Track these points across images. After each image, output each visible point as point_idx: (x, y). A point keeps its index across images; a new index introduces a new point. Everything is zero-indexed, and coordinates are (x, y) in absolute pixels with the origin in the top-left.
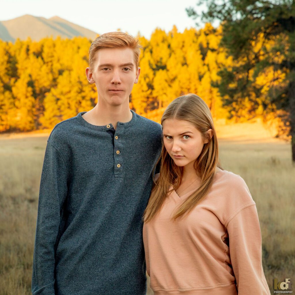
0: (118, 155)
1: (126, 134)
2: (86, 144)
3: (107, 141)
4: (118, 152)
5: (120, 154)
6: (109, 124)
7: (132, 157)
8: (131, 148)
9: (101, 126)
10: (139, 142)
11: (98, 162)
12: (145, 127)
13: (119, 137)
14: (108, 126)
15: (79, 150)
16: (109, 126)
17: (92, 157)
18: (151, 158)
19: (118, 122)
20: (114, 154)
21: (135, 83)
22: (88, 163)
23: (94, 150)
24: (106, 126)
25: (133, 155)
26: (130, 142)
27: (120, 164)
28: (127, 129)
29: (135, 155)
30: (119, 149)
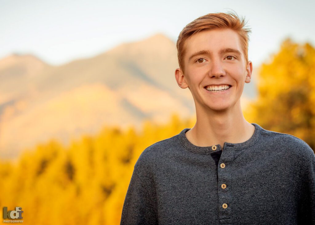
0: (224, 191)
1: (237, 160)
2: (179, 172)
3: (210, 169)
4: (224, 186)
5: (228, 189)
6: (216, 146)
7: (247, 192)
8: (245, 179)
9: (204, 148)
10: (258, 169)
11: (194, 199)
12: (269, 148)
13: (226, 165)
14: (214, 148)
15: (168, 180)
16: (216, 148)
17: (186, 191)
18: (279, 193)
19: (225, 142)
20: (218, 189)
21: (246, 82)
22: (180, 199)
23: (190, 182)
24: (211, 147)
25: (248, 189)
26: (244, 170)
27: (227, 204)
28: (240, 153)
29: (250, 189)
30: (225, 181)
